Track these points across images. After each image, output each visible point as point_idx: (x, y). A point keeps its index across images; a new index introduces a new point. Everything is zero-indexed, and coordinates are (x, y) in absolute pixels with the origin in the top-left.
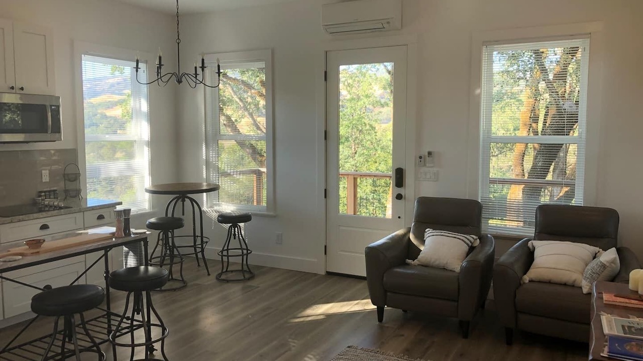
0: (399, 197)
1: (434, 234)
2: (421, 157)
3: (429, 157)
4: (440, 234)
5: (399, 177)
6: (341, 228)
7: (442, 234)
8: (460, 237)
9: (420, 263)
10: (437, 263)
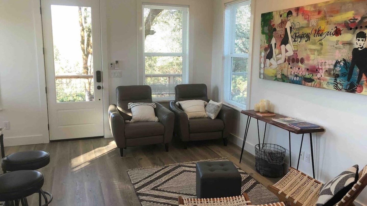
0: (99, 88)
1: (137, 105)
2: (112, 64)
3: (116, 64)
4: (139, 104)
5: (99, 76)
6: (59, 111)
7: (141, 104)
8: (150, 104)
9: (135, 121)
10: (144, 119)
